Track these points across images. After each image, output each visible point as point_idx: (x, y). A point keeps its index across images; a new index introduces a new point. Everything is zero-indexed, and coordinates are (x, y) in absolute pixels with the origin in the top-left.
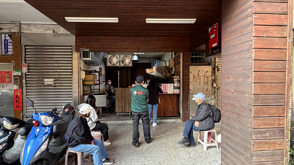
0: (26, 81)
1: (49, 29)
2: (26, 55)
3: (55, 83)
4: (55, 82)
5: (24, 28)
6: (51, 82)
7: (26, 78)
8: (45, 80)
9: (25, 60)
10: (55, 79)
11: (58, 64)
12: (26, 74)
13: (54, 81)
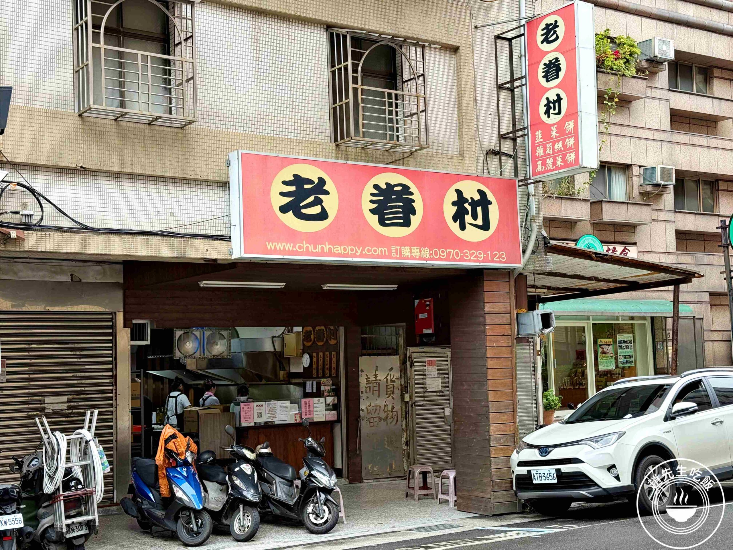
1: (63, 272)
3: (69, 408)
4: (72, 404)
6: (60, 405)
8: (47, 400)
10: (71, 397)
11: (80, 358)
13: (69, 401)
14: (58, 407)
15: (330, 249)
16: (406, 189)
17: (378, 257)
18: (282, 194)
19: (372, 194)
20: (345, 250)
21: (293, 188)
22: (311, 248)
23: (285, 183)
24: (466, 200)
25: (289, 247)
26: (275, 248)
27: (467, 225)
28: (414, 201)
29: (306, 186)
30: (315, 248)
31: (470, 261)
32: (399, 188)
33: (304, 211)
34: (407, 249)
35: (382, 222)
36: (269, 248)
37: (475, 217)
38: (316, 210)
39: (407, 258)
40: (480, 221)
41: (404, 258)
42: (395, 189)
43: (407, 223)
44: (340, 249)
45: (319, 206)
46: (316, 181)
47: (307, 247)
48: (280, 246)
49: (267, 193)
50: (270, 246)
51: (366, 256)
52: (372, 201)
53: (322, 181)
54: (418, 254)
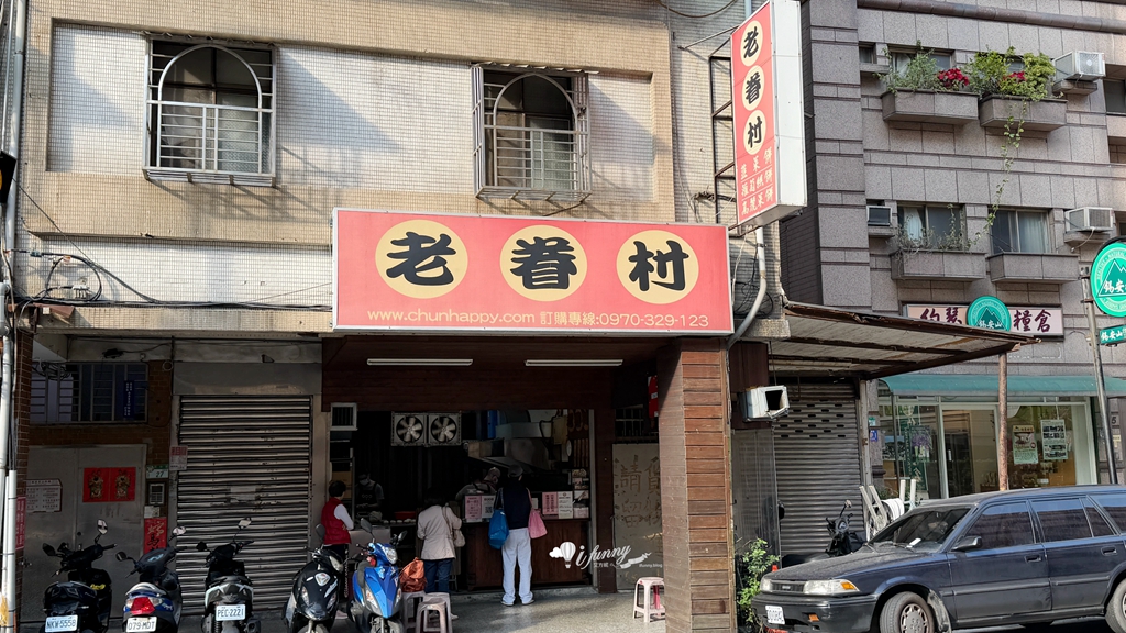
0: (179, 493)
1: (253, 353)
2: (182, 421)
3: (258, 498)
4: (261, 494)
5: (182, 351)
6: (247, 495)
7: (178, 486)
8: (234, 489)
9: (180, 437)
10: (260, 487)
11: (272, 444)
12: (181, 473)
13: (258, 491)
14: (244, 498)
15: (454, 317)
16: (563, 244)
17: (521, 325)
18: (391, 255)
19: (514, 252)
20: (475, 317)
21: (407, 248)
22: (428, 316)
23: (394, 242)
24: (651, 254)
25: (398, 316)
26: (380, 316)
27: (651, 284)
28: (574, 258)
29: (423, 246)
30: (433, 317)
31: (653, 327)
32: (555, 243)
33: (419, 274)
34: (563, 315)
35: (528, 284)
36: (371, 318)
37: (663, 273)
38: (438, 272)
39: (563, 326)
40: (670, 279)
41: (558, 326)
42: (547, 244)
43: (564, 284)
44: (468, 317)
45: (442, 268)
46: (438, 239)
47: (423, 317)
48: (386, 315)
49: (370, 255)
50: (373, 315)
51: (504, 325)
52: (514, 260)
53: (446, 239)
54: (578, 321)
